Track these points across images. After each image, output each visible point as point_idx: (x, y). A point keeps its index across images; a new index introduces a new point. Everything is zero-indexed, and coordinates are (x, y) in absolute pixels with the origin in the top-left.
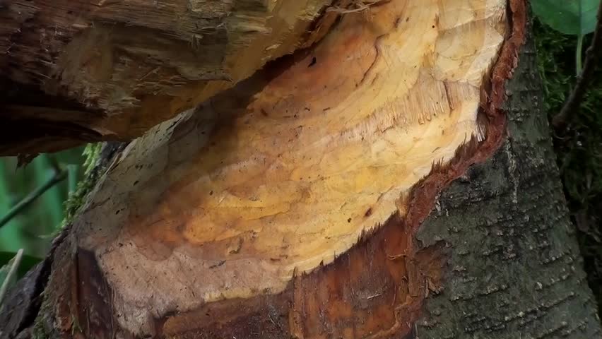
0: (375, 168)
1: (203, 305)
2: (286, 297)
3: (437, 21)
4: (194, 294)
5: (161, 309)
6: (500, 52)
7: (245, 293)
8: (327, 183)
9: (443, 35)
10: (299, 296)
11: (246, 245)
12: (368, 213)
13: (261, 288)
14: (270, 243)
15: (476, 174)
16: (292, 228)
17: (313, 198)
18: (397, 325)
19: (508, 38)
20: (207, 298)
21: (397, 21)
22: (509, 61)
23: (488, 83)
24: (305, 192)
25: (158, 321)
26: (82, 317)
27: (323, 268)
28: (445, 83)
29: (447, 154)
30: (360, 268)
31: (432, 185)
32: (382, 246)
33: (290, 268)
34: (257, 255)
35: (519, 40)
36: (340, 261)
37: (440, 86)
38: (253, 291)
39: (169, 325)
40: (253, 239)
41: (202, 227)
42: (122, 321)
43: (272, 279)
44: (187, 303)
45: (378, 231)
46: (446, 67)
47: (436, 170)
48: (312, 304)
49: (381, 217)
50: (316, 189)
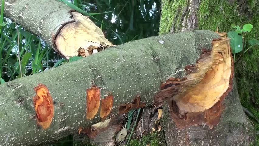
0: (215, 93)
1: (192, 112)
2: (204, 112)
3: (223, 70)
4: (191, 111)
5: (186, 112)
6: (231, 75)
7: (198, 111)
8: (209, 95)
9: (224, 72)
10: (206, 112)
11: (198, 104)
12: (215, 100)
13: (201, 111)
14: (201, 104)
15: (229, 93)
16: (204, 102)
17: (207, 97)
18: (218, 115)
19: (232, 70)
20: (193, 111)
21: (217, 70)
22: (233, 75)
23: (230, 79)
24: (206, 96)
25: (186, 114)
26: (173, 110)
27: (209, 109)
28: (225, 80)
29: (225, 90)
30: (214, 108)
31: (223, 96)
32: (217, 106)
33: (205, 108)
34: (200, 106)
36: (212, 108)
37: (224, 80)
38: (199, 111)
40: (199, 103)
41: (191, 101)
42: (180, 112)
44: (190, 112)
45: (217, 103)
46: (225, 77)
47: (224, 93)
48: (208, 114)
49: (217, 101)
50: (207, 96)
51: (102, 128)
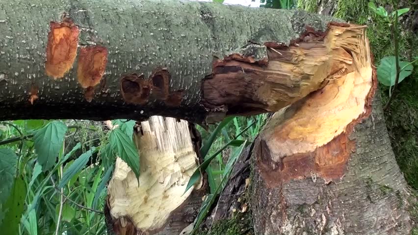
0: (338, 120)
1: (293, 155)
2: (315, 153)
3: (354, 83)
4: (291, 152)
5: (282, 155)
6: (370, 90)
7: (304, 152)
8: (325, 124)
9: (356, 86)
10: (318, 152)
11: (305, 139)
12: (336, 132)
13: (308, 150)
14: (310, 139)
15: (364, 121)
16: (316, 135)
17: (321, 128)
18: (343, 160)
19: (372, 87)
20: (294, 153)
21: (343, 83)
22: (373, 93)
23: (367, 99)
24: (320, 126)
25: (282, 159)
26: (262, 158)
27: (324, 146)
28: (356, 98)
29: (356, 117)
30: (334, 146)
31: (352, 124)
32: (340, 140)
33: (316, 145)
34: (307, 142)
35: (375, 87)
36: (329, 144)
37: (355, 99)
38: (306, 151)
39: (285, 159)
40: (306, 138)
41: (293, 135)
42: (272, 159)
43: (311, 148)
44: (289, 154)
45: (339, 136)
46: (356, 94)
47: (354, 121)
48: (321, 155)
49: (339, 133)
50: (322, 126)
51: (153, 229)
